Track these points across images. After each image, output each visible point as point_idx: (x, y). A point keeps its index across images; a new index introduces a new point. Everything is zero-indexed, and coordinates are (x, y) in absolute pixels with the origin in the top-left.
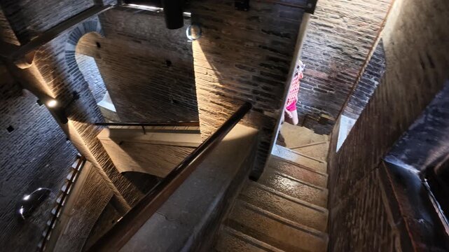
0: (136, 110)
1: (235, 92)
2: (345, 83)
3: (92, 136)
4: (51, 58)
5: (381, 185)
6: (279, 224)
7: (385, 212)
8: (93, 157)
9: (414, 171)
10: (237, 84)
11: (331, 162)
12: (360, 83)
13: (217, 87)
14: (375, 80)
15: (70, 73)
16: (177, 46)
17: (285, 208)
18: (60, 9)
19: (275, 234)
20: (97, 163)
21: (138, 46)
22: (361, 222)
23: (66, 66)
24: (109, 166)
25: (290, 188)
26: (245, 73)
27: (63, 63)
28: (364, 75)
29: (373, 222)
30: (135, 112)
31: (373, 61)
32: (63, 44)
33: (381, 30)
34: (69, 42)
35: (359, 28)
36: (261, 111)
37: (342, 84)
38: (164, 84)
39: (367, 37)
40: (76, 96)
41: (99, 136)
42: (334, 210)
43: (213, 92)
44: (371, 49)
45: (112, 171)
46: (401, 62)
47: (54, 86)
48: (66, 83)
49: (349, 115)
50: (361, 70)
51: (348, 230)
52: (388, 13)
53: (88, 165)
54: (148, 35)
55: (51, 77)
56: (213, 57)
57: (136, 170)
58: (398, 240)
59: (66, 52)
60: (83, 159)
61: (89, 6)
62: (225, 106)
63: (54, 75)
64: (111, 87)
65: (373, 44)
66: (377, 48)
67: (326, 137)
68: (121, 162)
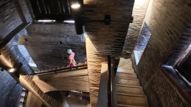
0: (47, 64)
1: (104, 53)
2: (133, 39)
3: (30, 80)
4: (8, 50)
5: (163, 74)
6: (129, 97)
7: (168, 83)
8: (32, 89)
9: (171, 67)
10: (104, 50)
11: (135, 69)
12: (139, 38)
13: (96, 52)
14: (145, 36)
15: (17, 55)
16: (64, 35)
17: (127, 91)
18: (9, 27)
19: (129, 101)
20: (35, 91)
21: (45, 38)
22: (160, 88)
23: (15, 52)
24: (40, 91)
25: (126, 83)
26: (108, 46)
27: (13, 51)
28: (140, 35)
29: (165, 87)
30: (46, 66)
31: (143, 30)
32: (12, 43)
33: (144, 19)
34: (14, 41)
35: (136, 19)
36: (114, 58)
37: (132, 39)
38: (59, 51)
39: (139, 22)
40: (21, 64)
41: (34, 80)
42: (145, 87)
43: (94, 54)
44: (141, 26)
45: (41, 93)
46: (157, 32)
47: (11, 62)
48: (16, 59)
49: (137, 50)
50: (138, 33)
51: (155, 92)
52: (146, 12)
53: (30, 93)
54: (50, 32)
55: (10, 58)
56: (95, 42)
57: (53, 90)
58: (177, 91)
59: (14, 46)
60: (27, 91)
61: (20, 24)
62: (99, 58)
63: (11, 57)
64: (34, 57)
65: (142, 24)
66: (144, 25)
67: (129, 59)
68: (45, 88)
